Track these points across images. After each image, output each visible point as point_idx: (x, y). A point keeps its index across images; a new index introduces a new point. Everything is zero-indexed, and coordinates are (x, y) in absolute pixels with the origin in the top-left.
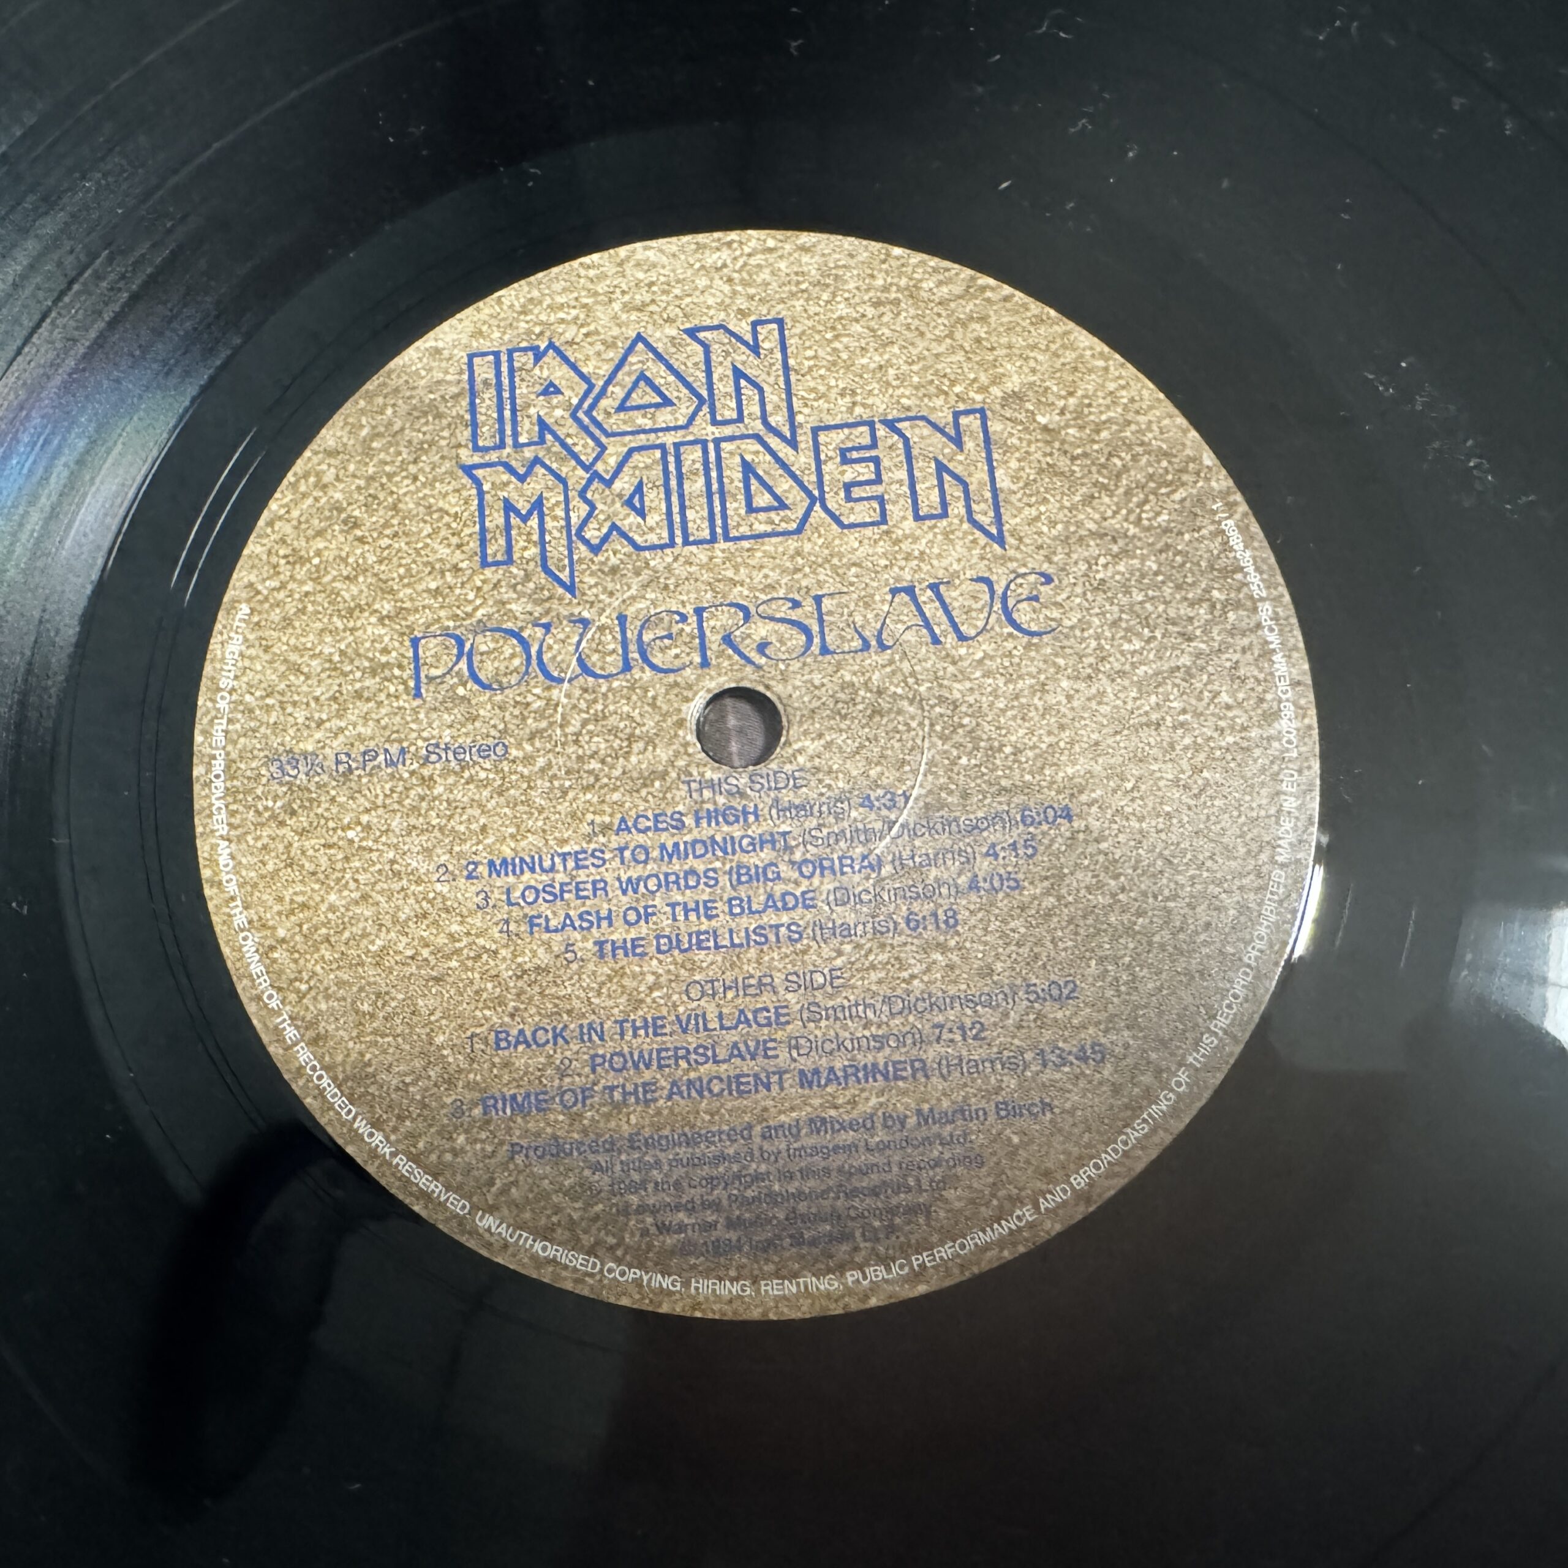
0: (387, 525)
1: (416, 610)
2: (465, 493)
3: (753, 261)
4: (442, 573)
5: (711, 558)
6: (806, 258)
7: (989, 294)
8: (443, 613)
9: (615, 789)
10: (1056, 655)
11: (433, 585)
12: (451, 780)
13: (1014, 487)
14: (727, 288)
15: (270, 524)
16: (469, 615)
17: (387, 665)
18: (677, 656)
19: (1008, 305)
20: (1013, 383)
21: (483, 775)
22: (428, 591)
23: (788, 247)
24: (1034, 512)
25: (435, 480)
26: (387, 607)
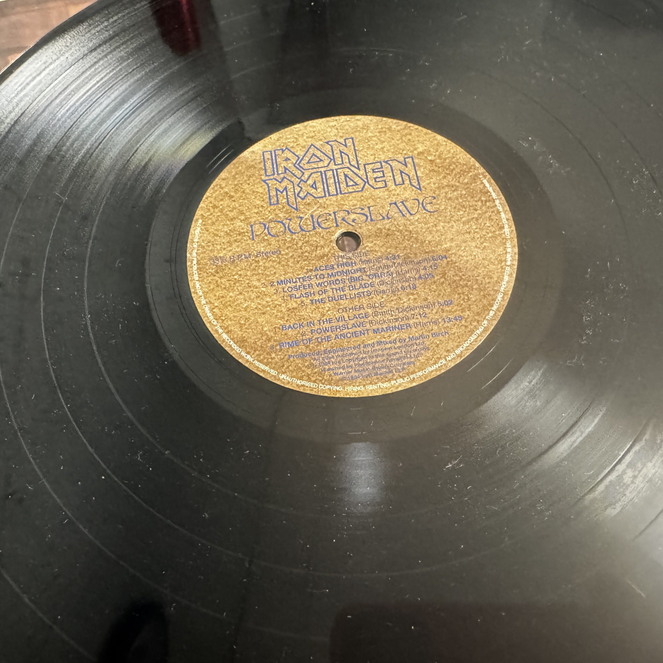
0: (241, 196)
1: (251, 218)
2: (264, 187)
3: (343, 124)
4: (258, 208)
5: (337, 199)
6: (358, 122)
7: (411, 128)
8: (259, 218)
9: (313, 260)
10: (438, 217)
11: (256, 211)
12: (264, 261)
13: (423, 176)
14: (336, 131)
15: (207, 198)
16: (267, 218)
17: (244, 232)
18: (329, 225)
19: (417, 130)
20: (420, 150)
21: (274, 259)
22: (255, 213)
23: (353, 120)
24: (429, 181)
25: (255, 184)
26: (242, 217)
